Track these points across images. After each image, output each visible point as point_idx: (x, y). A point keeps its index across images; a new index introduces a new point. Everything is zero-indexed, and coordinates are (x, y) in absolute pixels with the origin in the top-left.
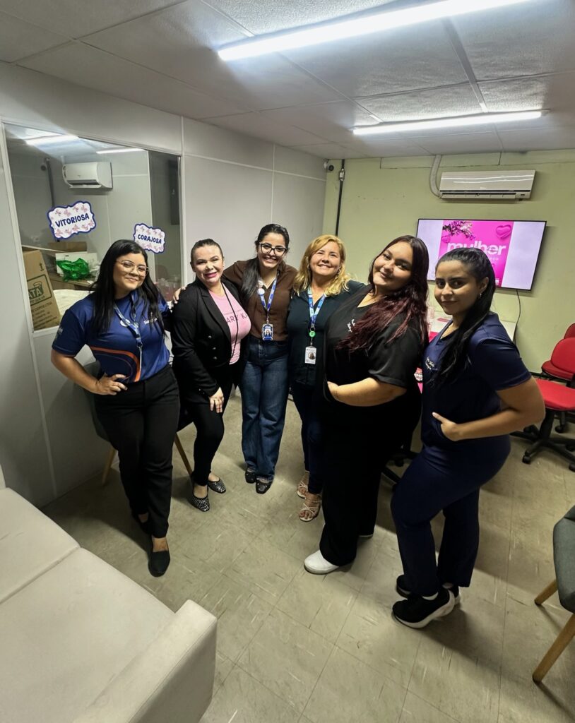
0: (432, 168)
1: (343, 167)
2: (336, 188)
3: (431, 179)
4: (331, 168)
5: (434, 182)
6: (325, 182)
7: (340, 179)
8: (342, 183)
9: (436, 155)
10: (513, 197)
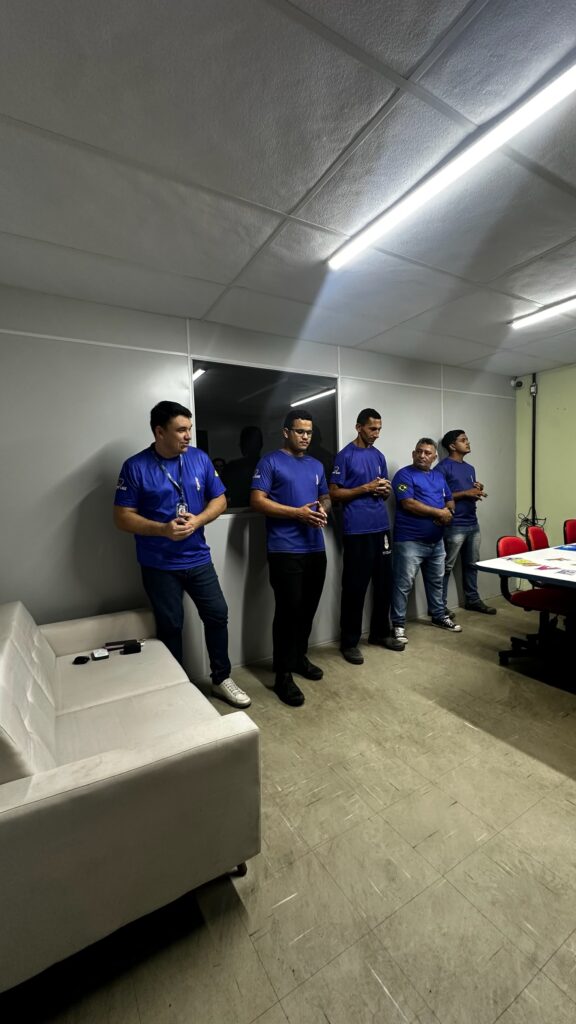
1: (534, 380)
2: (528, 404)
4: (519, 385)
6: (515, 401)
7: (531, 393)
8: (534, 398)
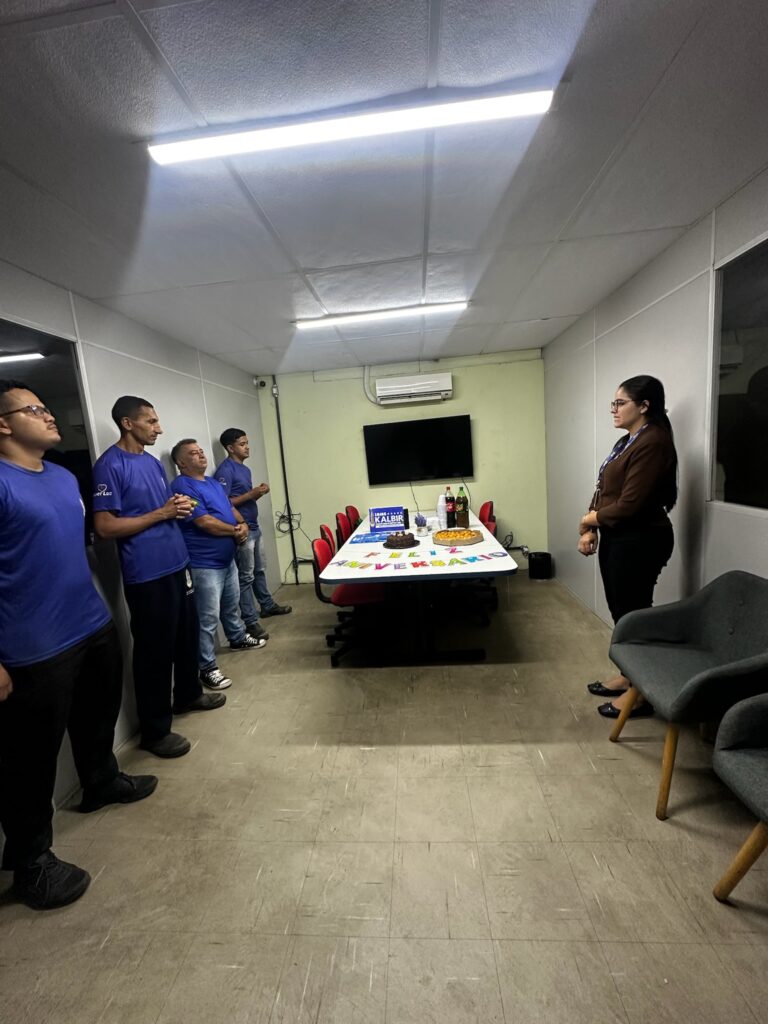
0: (364, 377)
2: (272, 406)
3: (366, 388)
4: (263, 384)
5: (369, 390)
6: (258, 400)
7: (274, 395)
8: (276, 399)
9: (364, 366)
10: (439, 397)
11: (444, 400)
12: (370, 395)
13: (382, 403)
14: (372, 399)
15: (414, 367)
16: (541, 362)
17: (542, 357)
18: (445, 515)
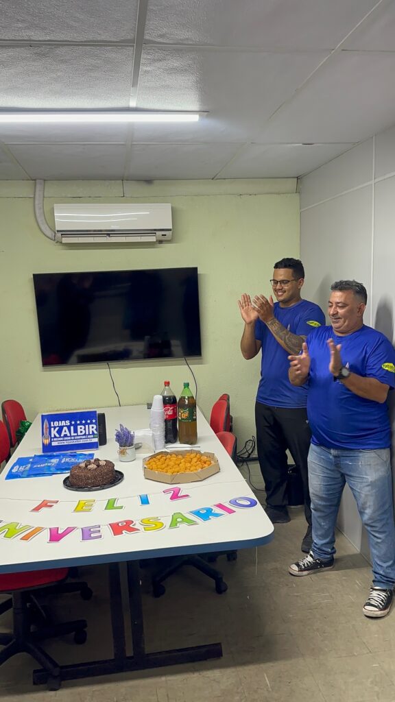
0: (34, 198)
3: (38, 215)
5: (43, 218)
9: (35, 180)
10: (153, 239)
11: (161, 242)
12: (44, 227)
13: (65, 240)
14: (49, 233)
15: (116, 188)
16: (296, 196)
17: (298, 191)
18: (163, 425)
